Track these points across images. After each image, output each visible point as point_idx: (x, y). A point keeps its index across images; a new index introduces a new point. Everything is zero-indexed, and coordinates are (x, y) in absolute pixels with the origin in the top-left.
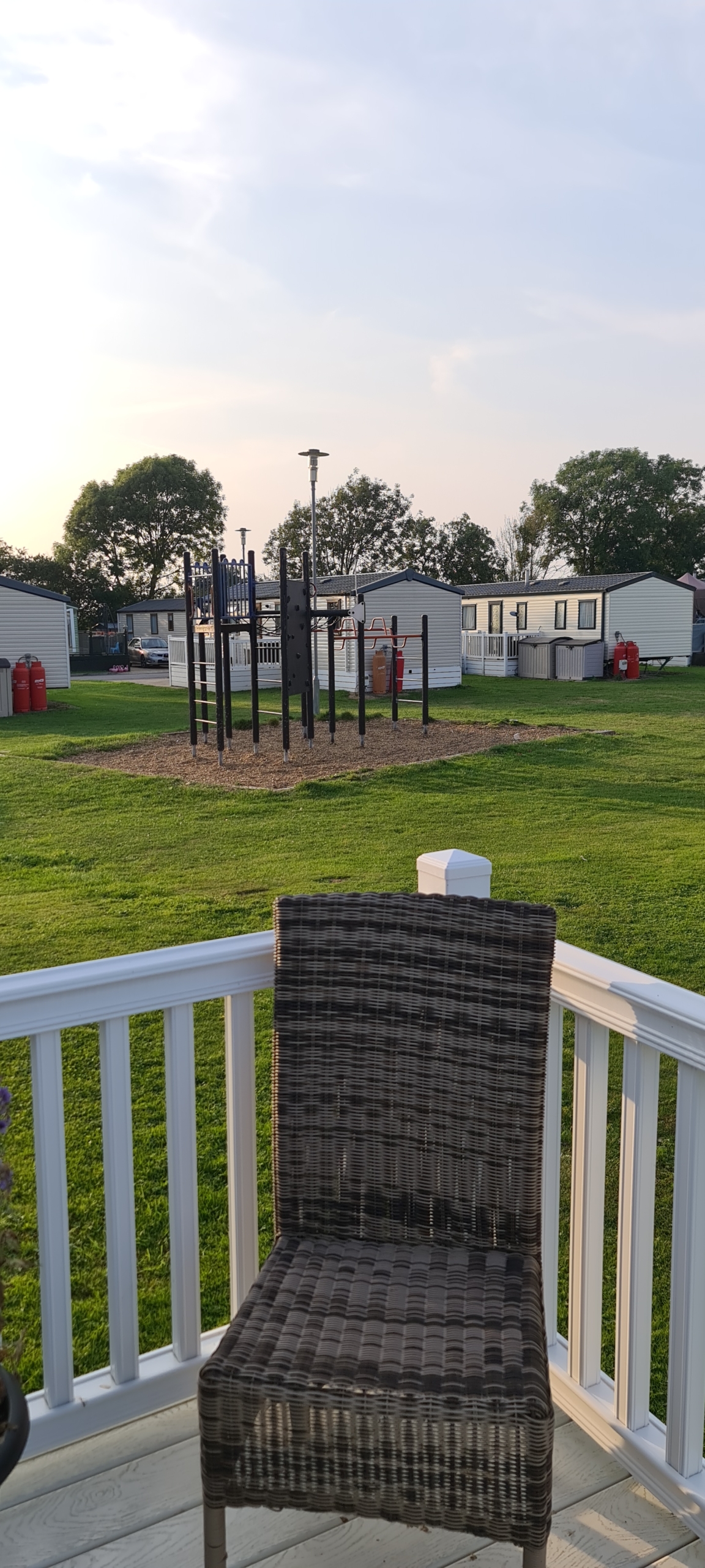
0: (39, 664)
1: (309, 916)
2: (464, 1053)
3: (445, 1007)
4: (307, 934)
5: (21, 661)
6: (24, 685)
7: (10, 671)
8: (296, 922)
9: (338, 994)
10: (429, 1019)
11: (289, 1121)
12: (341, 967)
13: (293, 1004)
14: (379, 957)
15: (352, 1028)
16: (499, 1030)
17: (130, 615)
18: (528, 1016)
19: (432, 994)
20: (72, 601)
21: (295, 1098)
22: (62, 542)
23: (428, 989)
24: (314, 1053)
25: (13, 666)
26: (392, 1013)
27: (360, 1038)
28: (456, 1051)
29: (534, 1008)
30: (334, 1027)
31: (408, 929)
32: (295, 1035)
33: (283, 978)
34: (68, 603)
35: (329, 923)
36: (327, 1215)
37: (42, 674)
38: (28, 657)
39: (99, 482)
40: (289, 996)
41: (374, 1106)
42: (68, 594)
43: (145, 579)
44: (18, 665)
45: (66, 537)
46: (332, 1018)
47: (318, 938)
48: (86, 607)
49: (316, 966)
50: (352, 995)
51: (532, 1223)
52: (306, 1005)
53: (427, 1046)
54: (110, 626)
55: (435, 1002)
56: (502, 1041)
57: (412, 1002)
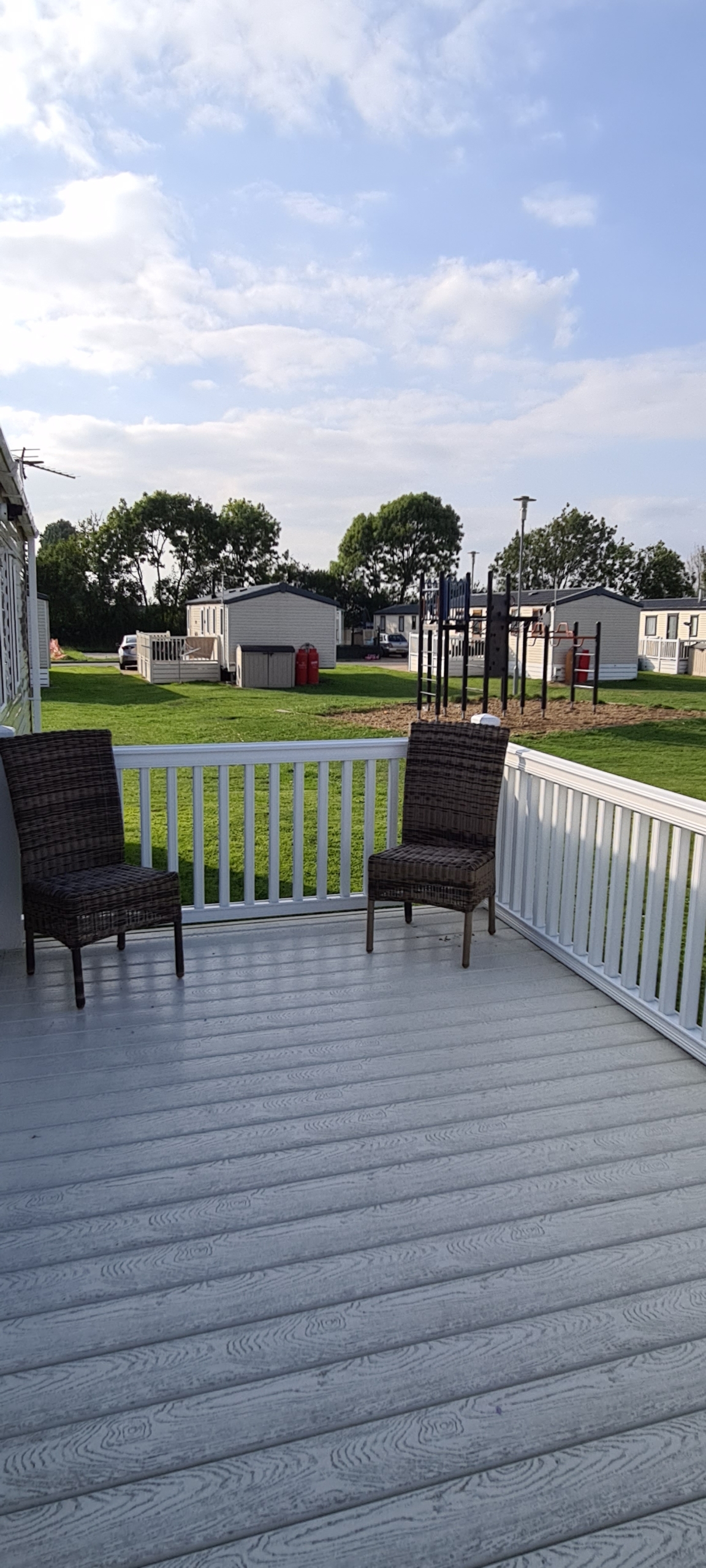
0: (315, 650)
1: (421, 729)
2: (473, 779)
3: (466, 763)
4: (420, 735)
5: (303, 648)
6: (303, 665)
7: (294, 655)
8: (416, 731)
9: (430, 757)
10: (460, 767)
11: (408, 801)
12: (431, 747)
13: (413, 760)
14: (446, 744)
15: (434, 769)
16: (485, 771)
17: (383, 617)
18: (496, 766)
19: (463, 758)
20: (341, 605)
21: (412, 793)
22: (336, 560)
23: (462, 756)
24: (419, 778)
25: (297, 651)
26: (450, 765)
27: (436, 773)
28: (470, 778)
29: (498, 763)
30: (427, 769)
31: (455, 734)
32: (414, 771)
33: (411, 751)
34: (338, 606)
35: (428, 731)
36: (420, 836)
37: (316, 658)
38: (308, 645)
39: (367, 515)
40: (412, 757)
41: (439, 798)
42: (338, 600)
43: (396, 589)
44: (300, 650)
45: (339, 557)
46: (427, 765)
47: (423, 737)
48: (351, 610)
49: (423, 747)
50: (435, 757)
51: (492, 840)
52: (418, 761)
53: (460, 776)
54: (368, 624)
55: (464, 761)
56: (486, 775)
57: (455, 760)
